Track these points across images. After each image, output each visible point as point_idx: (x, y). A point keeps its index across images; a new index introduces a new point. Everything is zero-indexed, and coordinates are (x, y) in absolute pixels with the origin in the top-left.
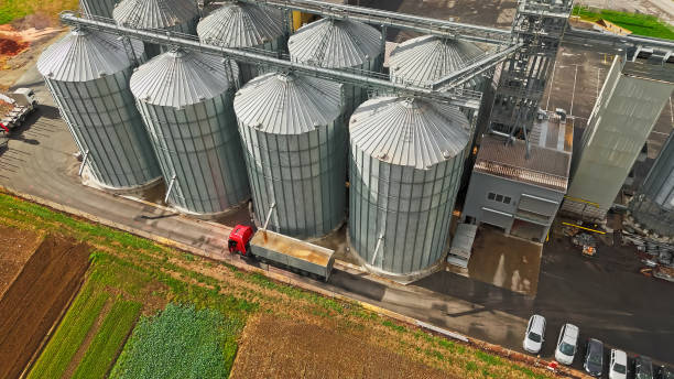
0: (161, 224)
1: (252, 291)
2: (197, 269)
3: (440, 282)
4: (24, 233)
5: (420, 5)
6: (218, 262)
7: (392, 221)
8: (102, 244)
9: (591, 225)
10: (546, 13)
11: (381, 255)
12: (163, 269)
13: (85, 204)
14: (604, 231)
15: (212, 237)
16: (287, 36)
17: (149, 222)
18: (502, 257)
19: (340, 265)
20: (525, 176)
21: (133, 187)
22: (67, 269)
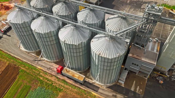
0: (40, 62)
1: (61, 85)
2: (47, 77)
3: (115, 88)
4: (3, 62)
5: (119, 2)
6: (53, 75)
7: (102, 71)
8: (23, 67)
9: (162, 74)
10: (154, 13)
11: (98, 79)
12: (38, 76)
13: (20, 55)
14: (166, 76)
15: (52, 68)
16: (77, 12)
17: (36, 62)
18: (135, 81)
19: (87, 80)
20: (143, 59)
21: (33, 51)
22: (13, 74)
